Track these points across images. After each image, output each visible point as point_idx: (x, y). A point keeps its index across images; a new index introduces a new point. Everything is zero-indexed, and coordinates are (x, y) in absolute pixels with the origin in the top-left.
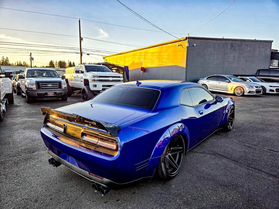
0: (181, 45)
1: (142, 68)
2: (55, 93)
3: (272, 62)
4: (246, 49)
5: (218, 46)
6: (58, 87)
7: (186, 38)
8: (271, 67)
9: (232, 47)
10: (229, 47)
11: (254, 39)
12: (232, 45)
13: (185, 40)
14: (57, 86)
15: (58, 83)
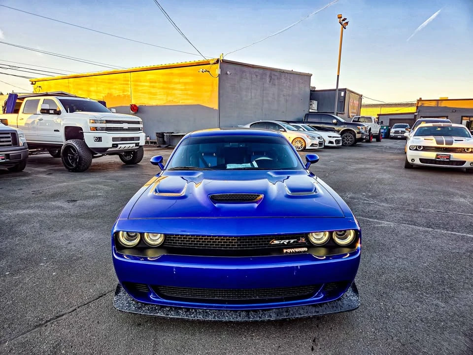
0: (209, 72)
1: (131, 105)
2: (7, 156)
3: (311, 103)
4: (285, 85)
5: (255, 76)
6: (10, 143)
7: (218, 61)
8: (310, 111)
9: (271, 79)
10: (268, 79)
11: (291, 70)
12: (271, 77)
13: (215, 63)
14: (10, 141)
15: (10, 135)
